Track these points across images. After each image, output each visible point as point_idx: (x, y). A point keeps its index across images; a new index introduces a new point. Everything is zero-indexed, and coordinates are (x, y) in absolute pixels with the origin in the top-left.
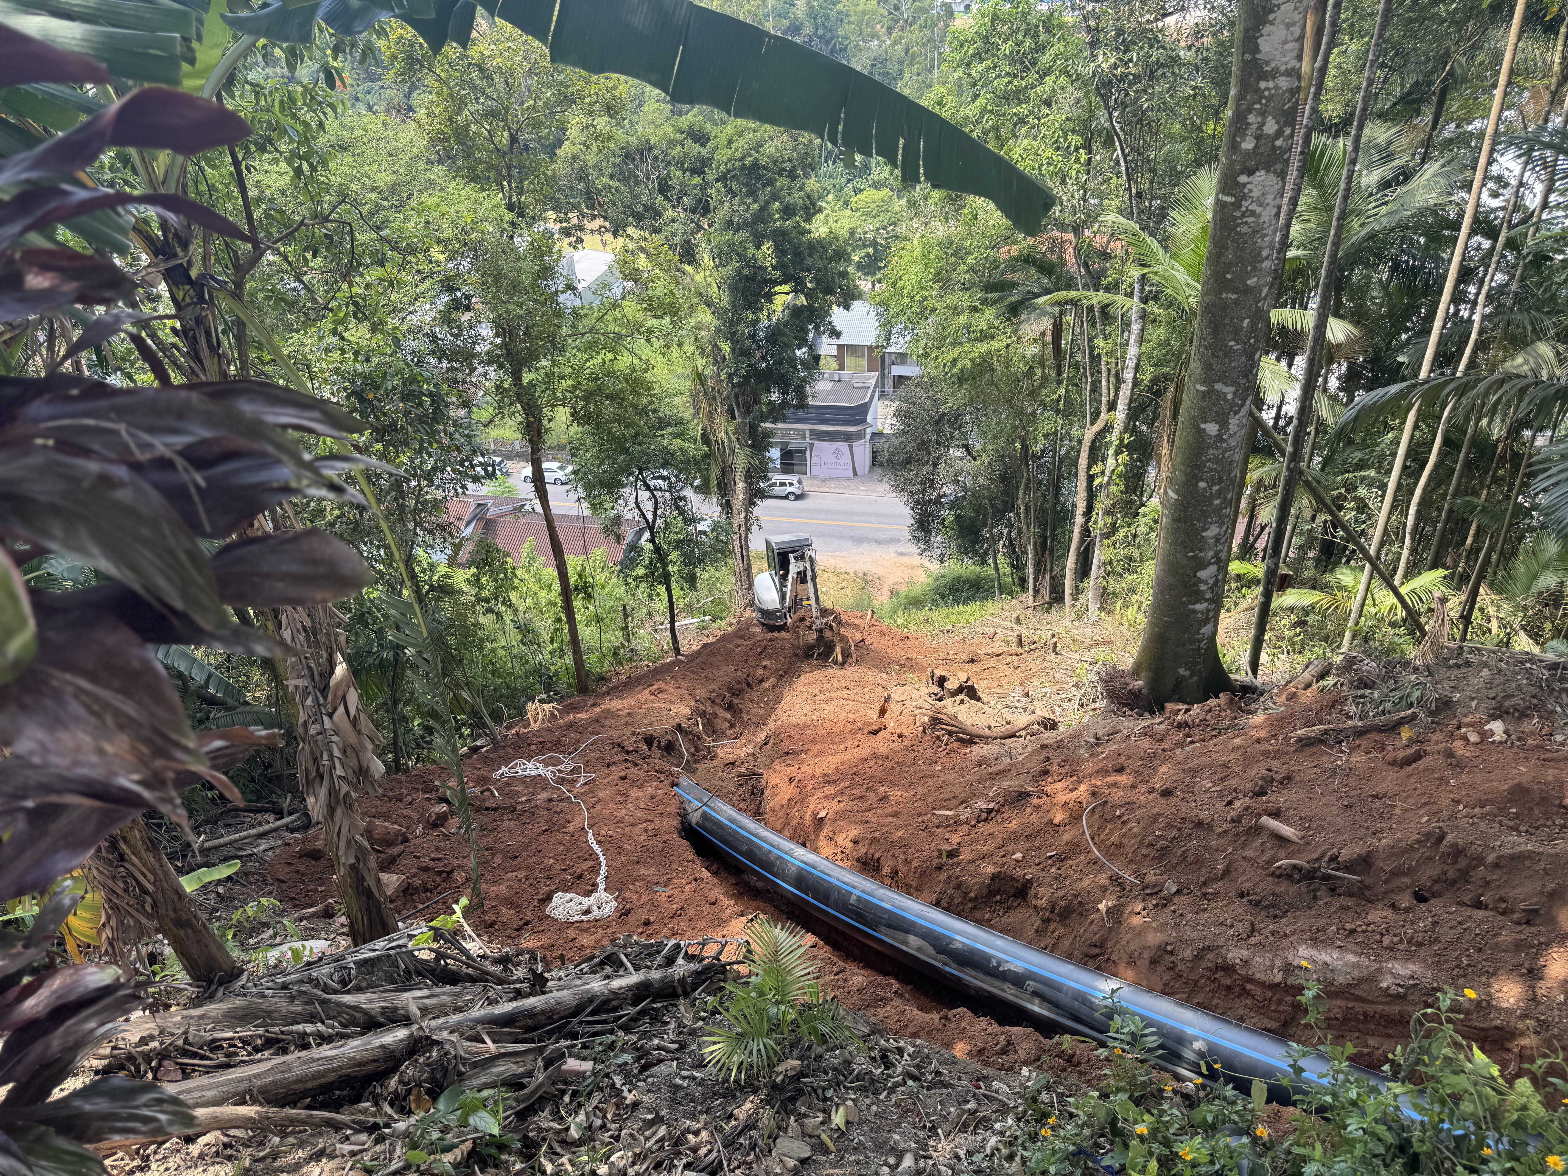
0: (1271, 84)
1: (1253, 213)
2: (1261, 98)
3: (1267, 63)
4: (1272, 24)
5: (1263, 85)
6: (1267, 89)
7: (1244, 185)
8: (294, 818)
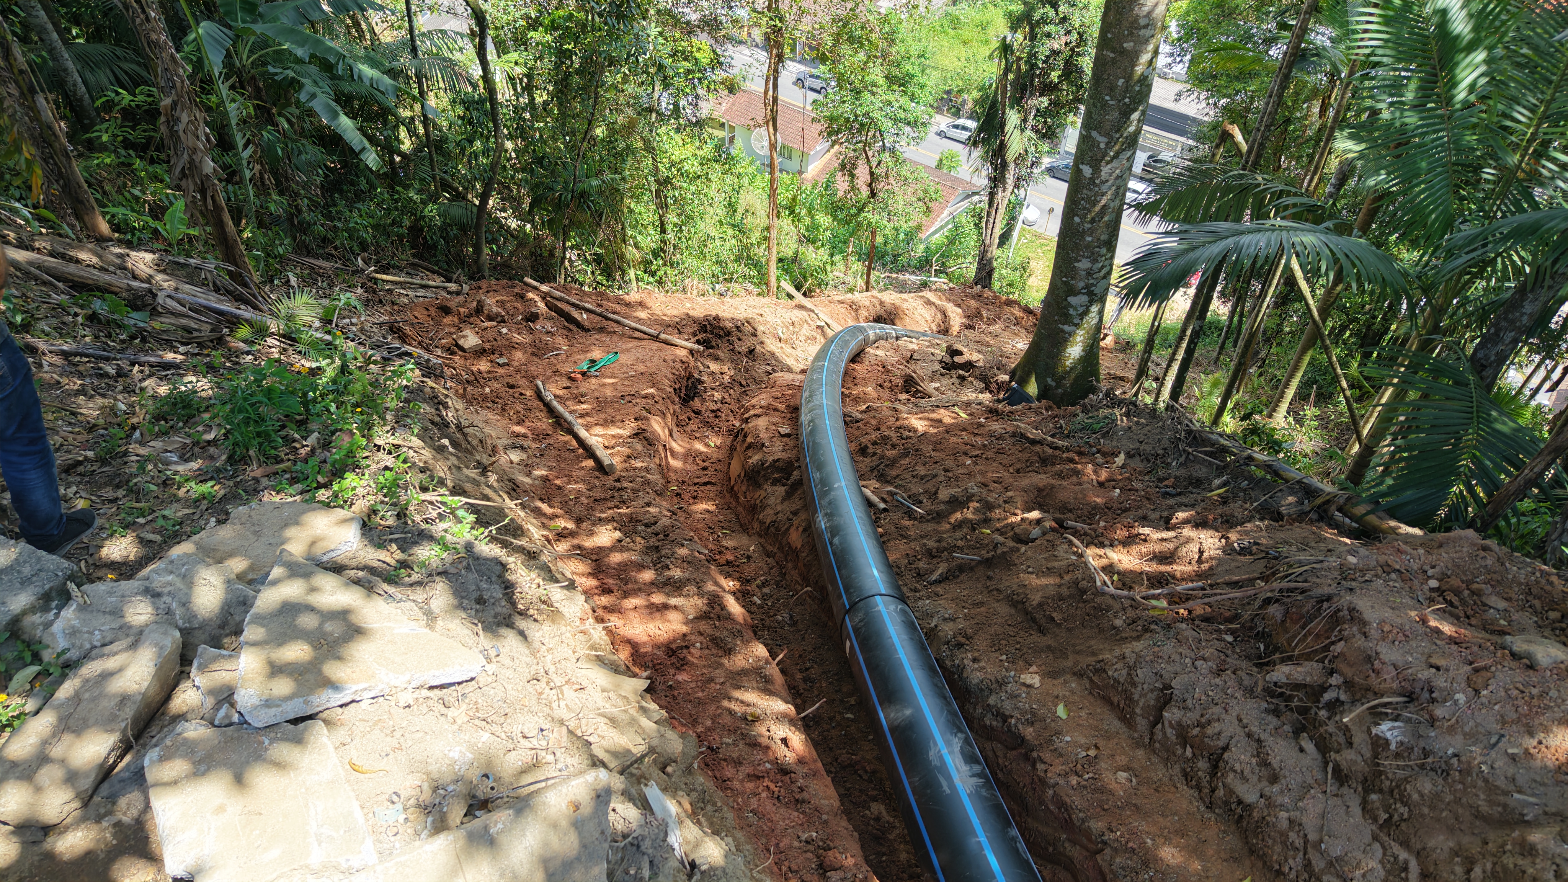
8: (453, 287)
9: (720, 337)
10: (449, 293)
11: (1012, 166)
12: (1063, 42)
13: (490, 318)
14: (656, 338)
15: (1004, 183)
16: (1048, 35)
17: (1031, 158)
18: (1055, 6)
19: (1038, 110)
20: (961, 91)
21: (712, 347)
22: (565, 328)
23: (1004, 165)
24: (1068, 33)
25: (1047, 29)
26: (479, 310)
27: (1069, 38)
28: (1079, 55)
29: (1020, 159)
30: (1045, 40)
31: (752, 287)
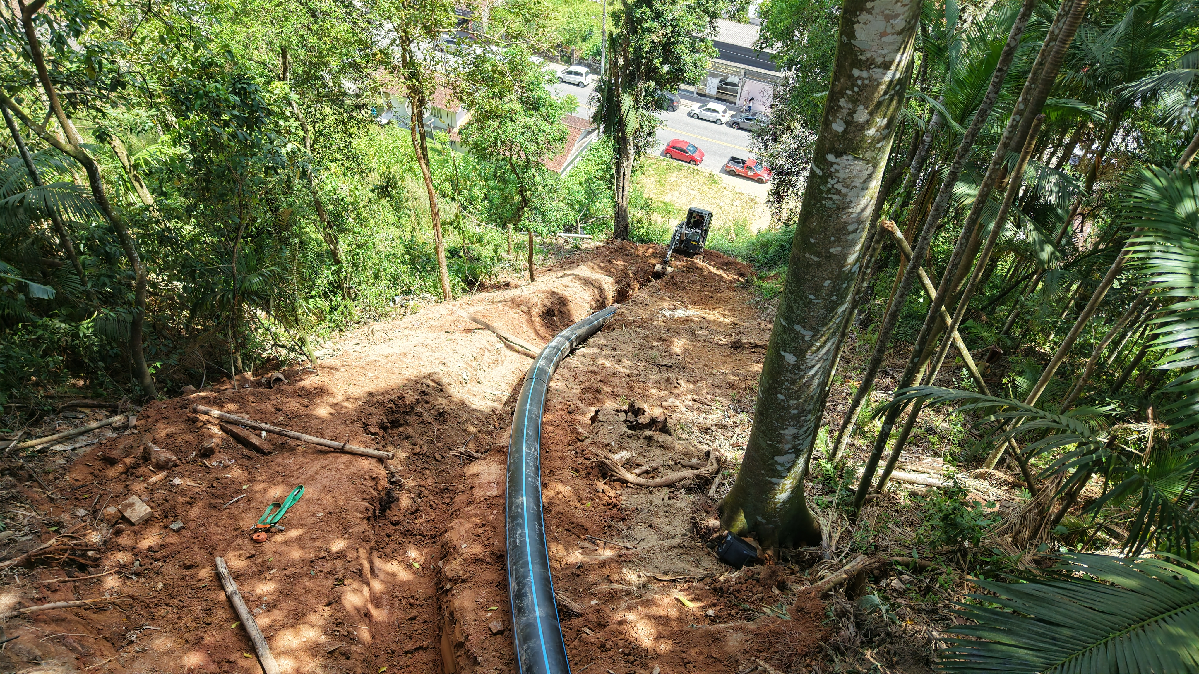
0: (865, 74)
1: (838, 192)
2: (854, 85)
3: (862, 52)
4: (869, 12)
5: (856, 72)
6: (860, 78)
7: (832, 164)
8: (118, 419)
9: (407, 413)
10: (115, 429)
11: (631, 139)
12: (660, 35)
13: (160, 467)
14: (342, 451)
15: (627, 154)
16: (648, 30)
17: (646, 130)
18: (650, 4)
19: (646, 91)
20: (569, 42)
21: (401, 425)
22: (245, 456)
23: (625, 140)
24: (664, 26)
25: (646, 25)
26: (146, 457)
27: (664, 31)
28: (674, 43)
29: (637, 132)
30: (647, 35)
31: (429, 296)
